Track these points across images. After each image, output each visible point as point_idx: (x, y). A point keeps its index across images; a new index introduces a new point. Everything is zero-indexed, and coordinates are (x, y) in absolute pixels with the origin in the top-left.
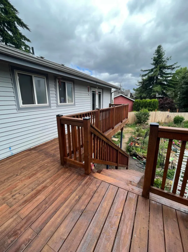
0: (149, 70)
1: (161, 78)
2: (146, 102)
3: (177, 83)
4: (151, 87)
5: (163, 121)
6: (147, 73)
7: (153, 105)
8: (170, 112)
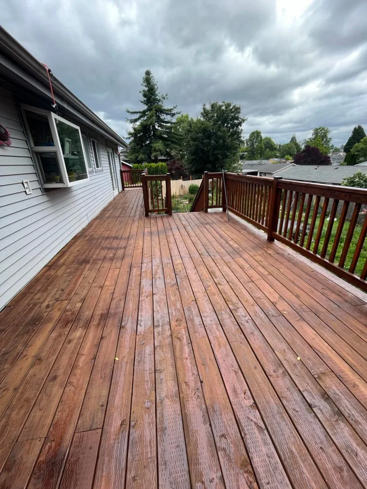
0: (139, 112)
1: (159, 128)
2: (151, 167)
3: (181, 137)
4: (148, 142)
5: (178, 194)
6: (138, 117)
7: (161, 171)
8: (184, 180)
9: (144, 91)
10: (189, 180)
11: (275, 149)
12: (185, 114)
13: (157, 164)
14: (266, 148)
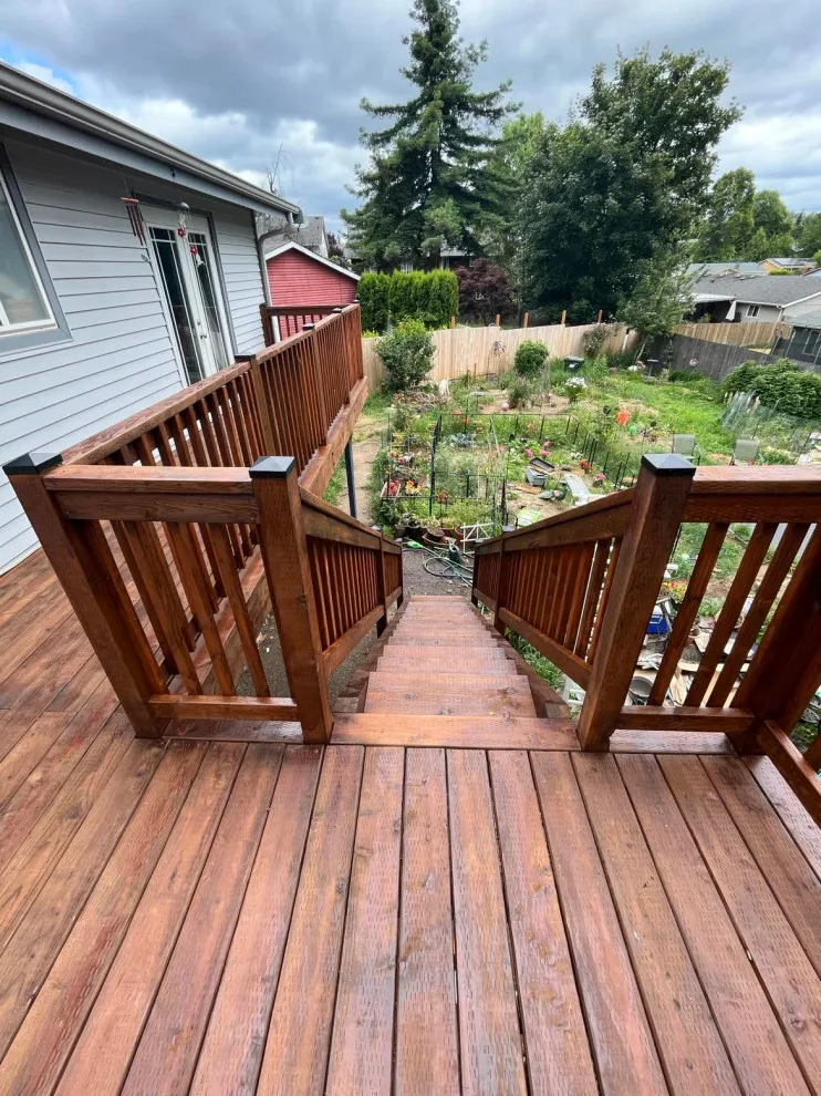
0: (399, 109)
1: (452, 161)
2: (411, 284)
3: (512, 189)
4: (416, 205)
5: (481, 370)
6: (393, 126)
7: (439, 297)
8: (503, 324)
9: (416, 36)
10: (520, 325)
11: (786, 228)
12: (528, 113)
13: (430, 275)
14: (758, 225)
